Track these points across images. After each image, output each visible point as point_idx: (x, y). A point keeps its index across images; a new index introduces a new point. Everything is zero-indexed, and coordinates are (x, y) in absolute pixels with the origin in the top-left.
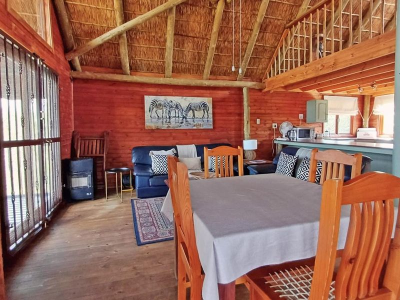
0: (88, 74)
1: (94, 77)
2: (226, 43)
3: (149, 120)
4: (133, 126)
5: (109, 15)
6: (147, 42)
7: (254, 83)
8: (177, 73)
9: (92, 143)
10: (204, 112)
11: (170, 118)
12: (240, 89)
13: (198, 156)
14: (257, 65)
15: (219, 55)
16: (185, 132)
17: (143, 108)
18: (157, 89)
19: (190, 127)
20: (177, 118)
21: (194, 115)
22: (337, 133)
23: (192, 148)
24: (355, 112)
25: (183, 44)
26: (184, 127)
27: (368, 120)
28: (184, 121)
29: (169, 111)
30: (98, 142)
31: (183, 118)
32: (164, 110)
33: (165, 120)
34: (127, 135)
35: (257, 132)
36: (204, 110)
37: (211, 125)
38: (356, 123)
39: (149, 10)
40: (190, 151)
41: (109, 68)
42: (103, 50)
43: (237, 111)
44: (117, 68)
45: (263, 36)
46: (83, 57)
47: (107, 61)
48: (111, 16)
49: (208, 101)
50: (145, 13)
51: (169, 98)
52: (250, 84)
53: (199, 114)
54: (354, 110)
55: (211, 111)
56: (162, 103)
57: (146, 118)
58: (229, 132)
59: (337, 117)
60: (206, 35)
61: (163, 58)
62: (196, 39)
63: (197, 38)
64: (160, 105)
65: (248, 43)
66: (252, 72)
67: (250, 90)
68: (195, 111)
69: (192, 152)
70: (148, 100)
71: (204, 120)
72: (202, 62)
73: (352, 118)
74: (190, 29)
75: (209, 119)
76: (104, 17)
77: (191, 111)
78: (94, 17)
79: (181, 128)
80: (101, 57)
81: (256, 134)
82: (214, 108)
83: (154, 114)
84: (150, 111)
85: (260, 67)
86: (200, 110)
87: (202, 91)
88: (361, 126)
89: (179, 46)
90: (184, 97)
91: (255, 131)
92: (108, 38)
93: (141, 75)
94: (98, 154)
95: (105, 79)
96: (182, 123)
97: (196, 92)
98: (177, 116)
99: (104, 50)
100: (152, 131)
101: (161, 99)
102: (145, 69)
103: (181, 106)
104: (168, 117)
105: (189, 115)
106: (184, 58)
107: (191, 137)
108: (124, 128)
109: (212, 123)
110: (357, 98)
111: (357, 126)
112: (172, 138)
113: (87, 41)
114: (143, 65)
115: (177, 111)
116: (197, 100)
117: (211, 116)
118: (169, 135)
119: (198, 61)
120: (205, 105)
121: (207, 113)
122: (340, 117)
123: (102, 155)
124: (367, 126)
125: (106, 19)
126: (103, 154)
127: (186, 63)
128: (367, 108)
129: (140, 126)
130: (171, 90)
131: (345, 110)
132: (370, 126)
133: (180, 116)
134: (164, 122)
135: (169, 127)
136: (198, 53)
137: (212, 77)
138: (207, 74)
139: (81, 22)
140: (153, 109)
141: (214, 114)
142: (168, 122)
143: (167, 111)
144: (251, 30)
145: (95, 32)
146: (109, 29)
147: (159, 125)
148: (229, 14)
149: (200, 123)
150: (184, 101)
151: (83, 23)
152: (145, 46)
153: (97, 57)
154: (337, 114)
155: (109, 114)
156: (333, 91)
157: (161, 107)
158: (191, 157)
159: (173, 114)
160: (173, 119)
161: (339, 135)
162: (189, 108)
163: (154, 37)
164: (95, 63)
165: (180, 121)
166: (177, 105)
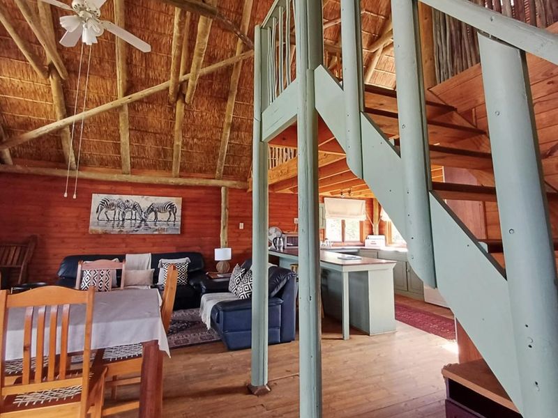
0: (19, 168)
1: (26, 172)
2: (195, 140)
3: (95, 222)
4: (73, 229)
5: (49, 109)
6: (98, 136)
7: (235, 182)
8: (139, 169)
9: (10, 251)
10: (170, 214)
11: (123, 220)
12: (219, 188)
13: (152, 268)
14: (238, 162)
15: (188, 152)
16: (143, 238)
17: (89, 208)
18: (111, 186)
19: (149, 232)
20: (133, 221)
21: (156, 218)
22: (343, 241)
23: (147, 258)
24: (364, 217)
25: (143, 139)
26: (142, 231)
27: (377, 226)
28: (143, 225)
29: (124, 212)
30: (19, 249)
31: (142, 221)
32: (117, 211)
33: (116, 223)
34: (63, 241)
35: (240, 239)
36: (170, 212)
37: (177, 229)
38: (366, 229)
39: (97, 106)
40: (143, 261)
41: (50, 161)
42: (41, 143)
43: (214, 214)
44: (60, 162)
45: (238, 135)
46: (16, 148)
47: (47, 154)
48: (52, 110)
49: (177, 201)
50: (93, 108)
51: (125, 198)
52: (228, 183)
53: (163, 216)
54: (361, 215)
55: (179, 213)
56: (115, 203)
57: (91, 221)
58: (203, 238)
59: (343, 222)
60: (170, 131)
61: (119, 153)
62: (157, 135)
63: (158, 133)
64: (113, 205)
65: (220, 141)
66: (234, 170)
67: (230, 189)
68: (158, 213)
69: (145, 263)
70: (97, 199)
71: (169, 223)
72: (169, 159)
73: (361, 223)
74: (149, 125)
75: (176, 223)
76: (43, 110)
77: (153, 213)
78: (30, 110)
79: (138, 233)
80: (39, 150)
81: (238, 241)
82: (183, 209)
83: (102, 216)
84: (97, 212)
85: (242, 164)
86: (165, 211)
87: (169, 190)
88: (372, 234)
89: (138, 141)
90: (145, 197)
91: (237, 237)
92: (43, 132)
93: (91, 171)
94: (14, 265)
95: (41, 174)
96: (139, 227)
97: (162, 190)
98: (134, 218)
99: (44, 142)
100: (99, 236)
101: (115, 198)
102: (97, 164)
103: (140, 207)
104: (121, 219)
105: (149, 218)
106: (147, 154)
107: (151, 245)
108: (60, 232)
109: (179, 227)
110: (365, 201)
111: (368, 233)
112: (124, 245)
113: (22, 133)
114: (95, 160)
115: (134, 212)
116: (162, 200)
117: (178, 219)
118: (119, 241)
119: (165, 157)
120: (172, 206)
121: (174, 215)
122: (346, 223)
123: (19, 266)
124: (377, 233)
125: (45, 113)
126: (21, 264)
127: (148, 159)
128: (376, 213)
129: (82, 230)
130: (129, 189)
131: (351, 215)
132: (381, 233)
133: (138, 218)
134: (115, 225)
135: (121, 231)
136: (163, 149)
137: (182, 174)
138: (176, 171)
139: (14, 114)
140: (101, 210)
141: (183, 216)
142: (120, 225)
143: (121, 213)
144: (222, 128)
145: (31, 125)
146: (48, 122)
147: (109, 228)
148: (193, 113)
149: (163, 227)
150: (145, 202)
151: (16, 115)
152: (95, 140)
153: (34, 150)
154: (343, 219)
155: (42, 215)
156: (332, 193)
157: (114, 208)
158: (143, 269)
159: (128, 216)
160: (127, 223)
161: (346, 244)
162: (151, 209)
163: (106, 131)
164: (32, 155)
165: (137, 225)
166: (134, 206)
